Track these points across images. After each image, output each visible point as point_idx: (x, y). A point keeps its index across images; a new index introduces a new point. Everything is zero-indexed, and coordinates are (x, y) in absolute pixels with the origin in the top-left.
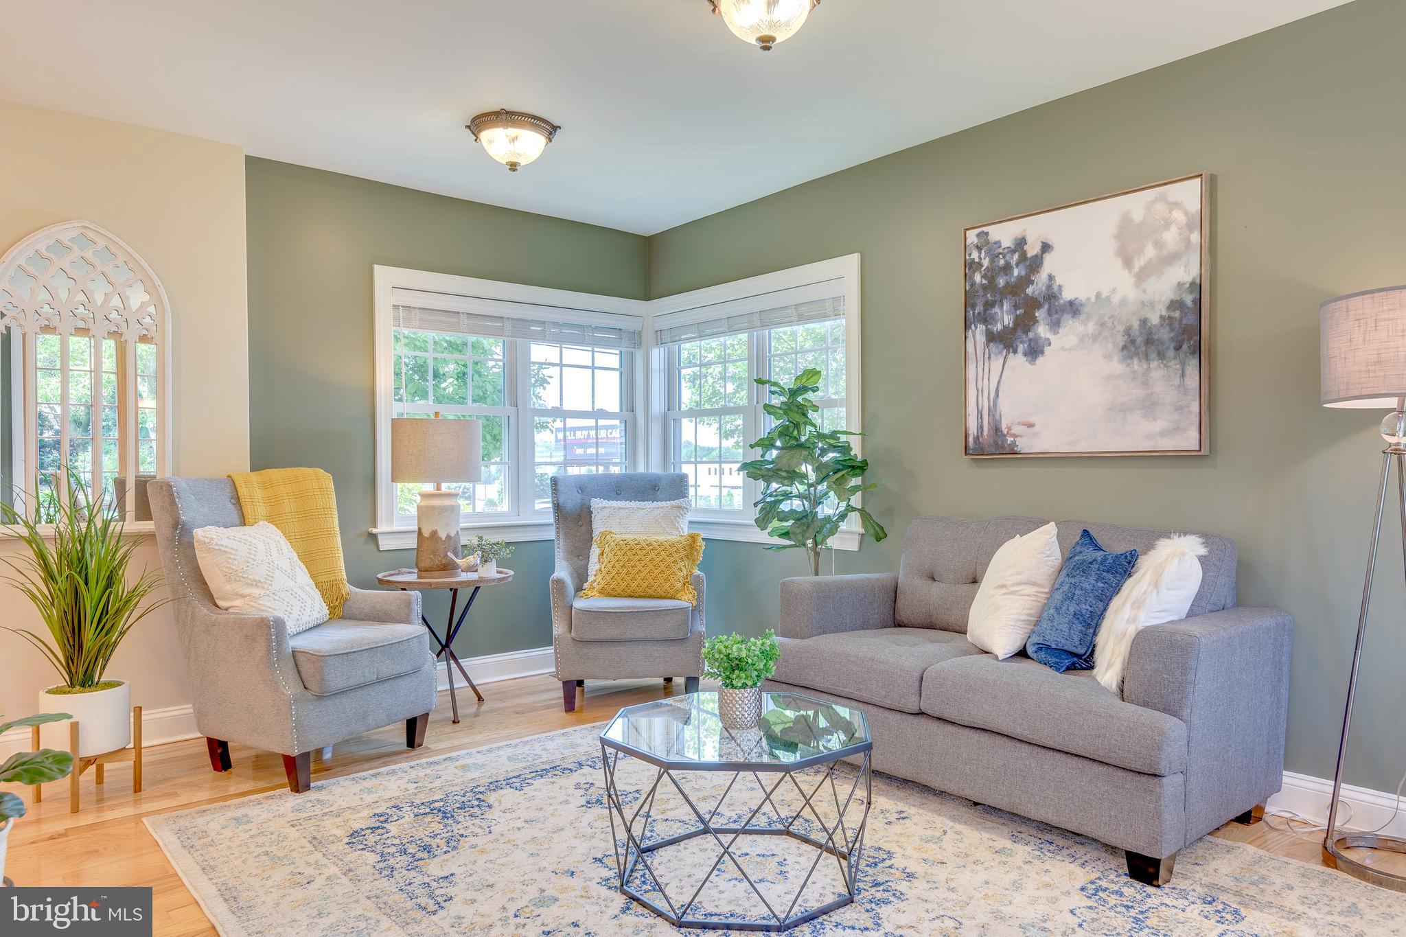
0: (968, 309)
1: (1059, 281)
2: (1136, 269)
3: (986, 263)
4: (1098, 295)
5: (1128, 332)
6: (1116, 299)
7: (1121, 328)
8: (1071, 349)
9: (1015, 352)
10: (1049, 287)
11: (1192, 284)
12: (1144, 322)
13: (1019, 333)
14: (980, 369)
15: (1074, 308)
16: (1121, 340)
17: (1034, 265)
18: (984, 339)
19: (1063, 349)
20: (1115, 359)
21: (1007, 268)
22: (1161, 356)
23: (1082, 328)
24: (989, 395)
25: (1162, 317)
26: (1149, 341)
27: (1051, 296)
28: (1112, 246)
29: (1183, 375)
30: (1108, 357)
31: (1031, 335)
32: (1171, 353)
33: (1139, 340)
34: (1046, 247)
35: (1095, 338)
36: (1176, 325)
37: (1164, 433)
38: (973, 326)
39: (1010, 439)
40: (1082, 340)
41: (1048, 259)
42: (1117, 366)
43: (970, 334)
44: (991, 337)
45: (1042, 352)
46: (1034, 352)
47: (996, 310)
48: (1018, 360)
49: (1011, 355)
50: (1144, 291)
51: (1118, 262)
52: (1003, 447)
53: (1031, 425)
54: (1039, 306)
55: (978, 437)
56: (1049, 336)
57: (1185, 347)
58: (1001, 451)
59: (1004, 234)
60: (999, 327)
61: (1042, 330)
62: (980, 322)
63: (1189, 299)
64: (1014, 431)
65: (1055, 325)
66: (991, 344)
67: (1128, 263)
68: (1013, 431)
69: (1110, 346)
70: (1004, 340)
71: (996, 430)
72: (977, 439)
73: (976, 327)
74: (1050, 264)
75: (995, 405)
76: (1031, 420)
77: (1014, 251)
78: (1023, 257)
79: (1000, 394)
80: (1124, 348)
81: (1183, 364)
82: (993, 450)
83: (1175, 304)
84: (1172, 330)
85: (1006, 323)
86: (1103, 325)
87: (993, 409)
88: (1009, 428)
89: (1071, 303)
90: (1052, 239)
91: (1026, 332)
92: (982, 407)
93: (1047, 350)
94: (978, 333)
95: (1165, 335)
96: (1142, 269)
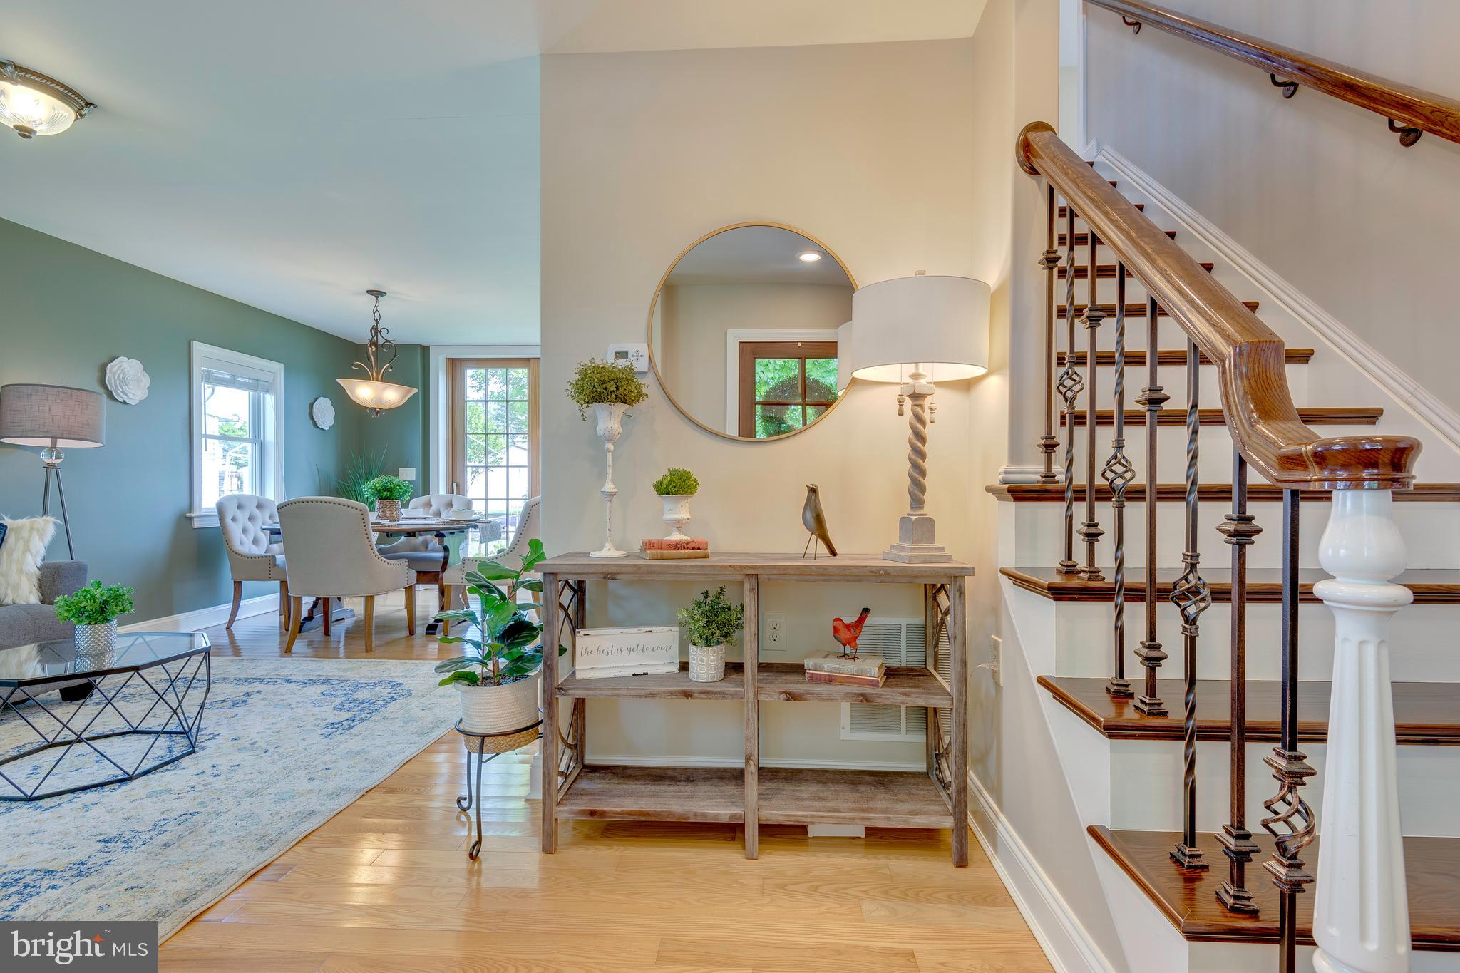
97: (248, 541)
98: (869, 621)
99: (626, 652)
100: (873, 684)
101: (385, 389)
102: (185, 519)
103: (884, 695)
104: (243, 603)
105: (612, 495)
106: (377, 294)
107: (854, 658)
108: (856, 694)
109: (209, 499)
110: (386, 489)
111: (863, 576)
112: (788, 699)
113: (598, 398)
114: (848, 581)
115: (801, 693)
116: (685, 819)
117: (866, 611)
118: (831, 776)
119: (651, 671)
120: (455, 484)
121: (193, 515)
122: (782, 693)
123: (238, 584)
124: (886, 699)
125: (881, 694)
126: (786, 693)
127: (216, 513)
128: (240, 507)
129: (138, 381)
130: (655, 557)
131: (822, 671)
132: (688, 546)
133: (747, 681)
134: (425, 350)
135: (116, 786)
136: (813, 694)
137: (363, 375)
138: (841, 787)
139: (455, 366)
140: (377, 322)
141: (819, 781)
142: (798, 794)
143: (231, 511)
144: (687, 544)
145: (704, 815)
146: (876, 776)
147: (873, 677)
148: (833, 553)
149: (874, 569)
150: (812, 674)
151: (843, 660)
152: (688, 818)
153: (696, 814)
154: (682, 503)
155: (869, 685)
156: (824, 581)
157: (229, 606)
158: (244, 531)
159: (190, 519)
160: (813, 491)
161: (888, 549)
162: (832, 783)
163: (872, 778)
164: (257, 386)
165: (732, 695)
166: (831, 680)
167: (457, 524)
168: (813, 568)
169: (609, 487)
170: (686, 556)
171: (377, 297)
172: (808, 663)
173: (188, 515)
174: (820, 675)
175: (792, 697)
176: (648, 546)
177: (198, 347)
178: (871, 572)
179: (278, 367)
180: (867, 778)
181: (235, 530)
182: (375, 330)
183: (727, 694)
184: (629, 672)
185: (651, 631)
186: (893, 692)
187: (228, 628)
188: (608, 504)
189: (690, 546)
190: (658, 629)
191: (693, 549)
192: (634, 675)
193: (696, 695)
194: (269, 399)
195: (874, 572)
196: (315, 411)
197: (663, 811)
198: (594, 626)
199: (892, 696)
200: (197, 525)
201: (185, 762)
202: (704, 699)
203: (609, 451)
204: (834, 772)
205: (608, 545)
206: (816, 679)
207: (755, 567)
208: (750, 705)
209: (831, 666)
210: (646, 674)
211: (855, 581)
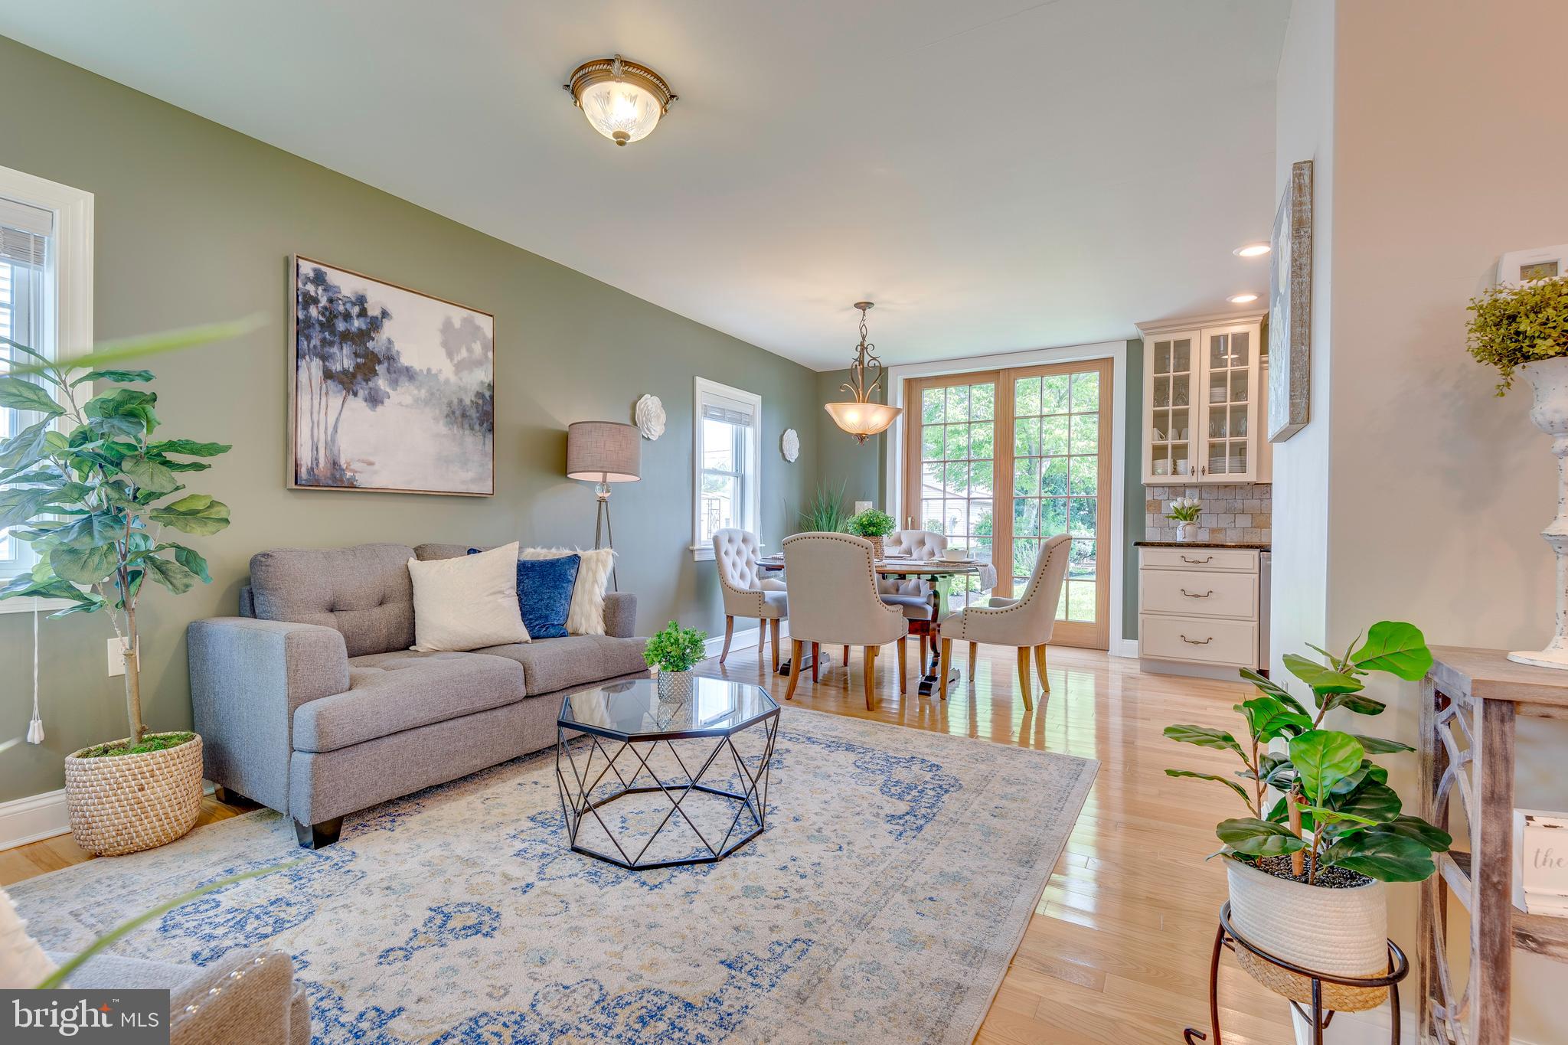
0: (300, 338)
1: (397, 346)
2: (456, 362)
3: (324, 302)
4: (429, 370)
5: (450, 404)
6: (442, 378)
7: (446, 401)
8: (407, 406)
9: (355, 394)
10: (388, 349)
11: (489, 385)
12: (461, 401)
13: (359, 377)
14: (316, 402)
15: (409, 374)
16: (446, 410)
17: (375, 324)
18: (321, 374)
19: (400, 404)
20: (441, 422)
21: (347, 317)
22: (472, 429)
23: (416, 392)
24: (326, 428)
25: (472, 401)
26: (464, 415)
27: (391, 358)
28: (438, 338)
29: (484, 444)
30: (436, 419)
31: (371, 384)
32: (477, 427)
33: (458, 413)
34: (385, 314)
35: (427, 402)
36: (480, 409)
37: (473, 481)
38: (307, 357)
39: (349, 474)
40: (417, 400)
41: (386, 323)
42: (442, 428)
43: (303, 364)
44: (328, 375)
45: (382, 403)
46: (374, 400)
47: (335, 350)
48: (357, 405)
49: (351, 397)
50: (461, 379)
51: (443, 351)
52: (342, 481)
53: (371, 464)
54: (380, 362)
55: (312, 469)
56: (388, 390)
57: (485, 425)
58: (339, 484)
59: (347, 285)
60: (339, 368)
61: (381, 383)
62: (317, 355)
63: (487, 394)
64: (355, 466)
65: (394, 383)
66: (329, 381)
67: (450, 355)
68: (352, 467)
69: (437, 411)
70: (347, 382)
71: (335, 464)
72: (311, 471)
73: (311, 360)
74: (388, 330)
75: (333, 440)
76: (371, 459)
77: (354, 304)
78: (363, 313)
79: (339, 431)
80: (447, 416)
81: (484, 437)
82: (330, 482)
83: (479, 395)
84: (478, 412)
85: (346, 366)
86: (432, 394)
87: (330, 444)
88: (348, 464)
89: (408, 369)
90: (390, 309)
91: (367, 380)
92: (318, 440)
93: (386, 401)
94: (312, 369)
95: (473, 413)
96: (459, 362)
97: (737, 575)
101: (869, 411)
102: (689, 552)
104: (735, 635)
106: (864, 306)
109: (706, 534)
110: (871, 524)
120: (909, 519)
121: (695, 548)
123: (730, 619)
127: (712, 547)
128: (730, 541)
129: (658, 417)
134: (884, 371)
137: (849, 398)
139: (913, 387)
140: (864, 337)
143: (725, 545)
157: (722, 638)
158: (734, 565)
159: (692, 551)
164: (739, 419)
171: (864, 310)
173: (691, 548)
177: (699, 381)
179: (756, 399)
181: (727, 562)
182: (863, 348)
187: (722, 662)
194: (749, 432)
196: (784, 443)
200: (697, 558)
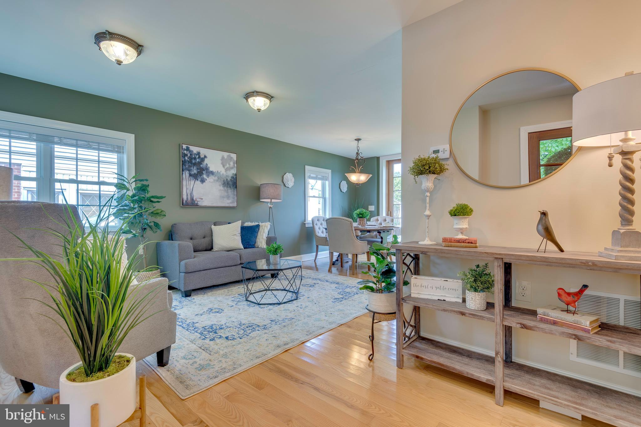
0: (183, 166)
1: (209, 166)
2: (225, 168)
3: (189, 155)
4: (218, 171)
5: (224, 181)
6: (221, 173)
7: (222, 180)
8: (211, 182)
9: (198, 180)
10: (206, 166)
11: (235, 174)
12: (227, 180)
13: (199, 175)
14: (187, 183)
15: (212, 173)
16: (222, 182)
17: (203, 160)
18: (188, 175)
19: (210, 182)
20: (221, 186)
21: (195, 159)
22: (230, 187)
23: (214, 178)
24: (190, 190)
25: (230, 179)
26: (228, 184)
27: (207, 169)
28: (220, 162)
29: (234, 192)
30: (220, 185)
31: (202, 177)
32: (232, 187)
33: (226, 183)
34: (205, 157)
35: (217, 181)
36: (233, 181)
37: (231, 203)
38: (185, 171)
39: (196, 202)
40: (214, 180)
41: (206, 159)
42: (222, 188)
43: (184, 173)
44: (190, 175)
45: (205, 182)
46: (203, 181)
47: (192, 168)
48: (198, 183)
49: (196, 181)
50: (227, 173)
51: (222, 166)
52: (195, 204)
53: (202, 199)
54: (204, 170)
55: (187, 201)
56: (206, 178)
57: (234, 186)
58: (194, 205)
59: (195, 149)
60: (193, 173)
61: (205, 176)
62: (187, 170)
63: (235, 177)
64: (198, 200)
65: (208, 176)
66: (191, 177)
67: (224, 166)
68: (197, 200)
69: (220, 183)
70: (195, 177)
71: (192, 199)
72: (186, 201)
73: (186, 171)
74: (206, 161)
75: (192, 193)
76: (202, 198)
77: (197, 155)
78: (199, 157)
79: (193, 190)
80: (223, 184)
81: (234, 189)
82: (191, 205)
83: (232, 177)
84: (232, 182)
85: (195, 172)
86: (219, 178)
87: (191, 194)
88: (196, 199)
89: (212, 172)
90: (207, 155)
91: (201, 176)
92: (188, 193)
93: (206, 181)
94: (186, 174)
95: (231, 183)
96: (226, 169)
97: (320, 232)
98: (586, 292)
99: (434, 288)
100: (587, 331)
101: (361, 175)
102: (303, 224)
103: (592, 338)
104: (319, 253)
105: (428, 217)
106: (358, 140)
107: (574, 313)
108: (570, 334)
109: (310, 218)
110: (361, 214)
111: (576, 265)
112: (522, 328)
113: (421, 173)
114: (564, 267)
115: (531, 326)
116: (461, 373)
117: (585, 287)
118: (559, 378)
119: (447, 299)
120: (389, 212)
121: (305, 223)
122: (518, 323)
123: (317, 246)
124: (594, 341)
125: (590, 338)
126: (521, 324)
127: (312, 222)
128: (318, 220)
129: (291, 180)
130: (447, 246)
131: (549, 317)
132: (466, 241)
133: (496, 313)
134: (378, 158)
135: (277, 305)
136: (539, 328)
137: (354, 172)
138: (564, 386)
139: (390, 163)
140: (358, 151)
141: (550, 379)
142: (531, 381)
143: (316, 222)
144: (465, 240)
145: (472, 375)
146: (596, 388)
147: (586, 326)
148: (562, 251)
149: (584, 261)
150: (542, 317)
151: (565, 313)
152: (463, 374)
153: (467, 373)
154: (463, 220)
155: (582, 330)
156: (547, 265)
157: (315, 254)
158: (319, 228)
159: (305, 224)
160: (544, 214)
161: (602, 250)
162: (559, 382)
163: (591, 388)
164: (323, 179)
165: (487, 318)
166: (555, 323)
167: (385, 228)
168: (539, 257)
169: (427, 213)
170: (464, 246)
171: (358, 141)
172: (540, 311)
174: (547, 319)
175: (524, 327)
176: (445, 240)
177: (307, 167)
178: (582, 263)
179: (329, 171)
180: (587, 387)
181: (317, 228)
182: (357, 154)
183: (485, 318)
184: (436, 298)
185: (447, 281)
186: (601, 338)
187: (315, 261)
188: (427, 220)
189: (467, 241)
190: (451, 280)
191: (468, 243)
192: (439, 300)
193: (467, 315)
194: (327, 183)
195: (584, 263)
196: (341, 186)
197: (450, 366)
198: (424, 275)
199: (599, 340)
200: (307, 226)
201: (295, 301)
202: (471, 317)
203: (427, 196)
204: (563, 377)
205: (427, 239)
206: (545, 320)
207: (500, 254)
208: (498, 326)
209: (555, 315)
210: (445, 300)
211: (570, 267)
